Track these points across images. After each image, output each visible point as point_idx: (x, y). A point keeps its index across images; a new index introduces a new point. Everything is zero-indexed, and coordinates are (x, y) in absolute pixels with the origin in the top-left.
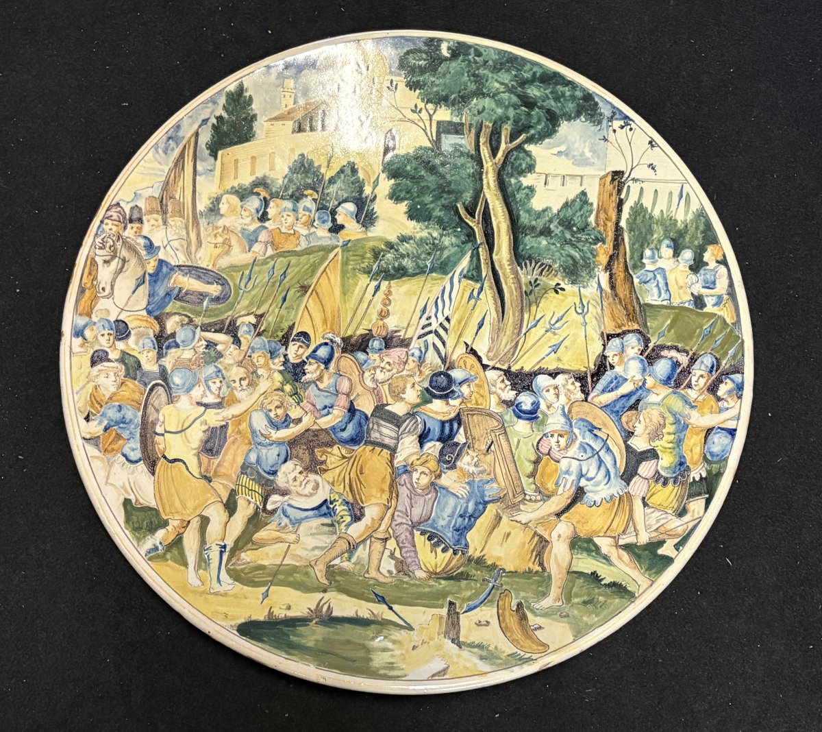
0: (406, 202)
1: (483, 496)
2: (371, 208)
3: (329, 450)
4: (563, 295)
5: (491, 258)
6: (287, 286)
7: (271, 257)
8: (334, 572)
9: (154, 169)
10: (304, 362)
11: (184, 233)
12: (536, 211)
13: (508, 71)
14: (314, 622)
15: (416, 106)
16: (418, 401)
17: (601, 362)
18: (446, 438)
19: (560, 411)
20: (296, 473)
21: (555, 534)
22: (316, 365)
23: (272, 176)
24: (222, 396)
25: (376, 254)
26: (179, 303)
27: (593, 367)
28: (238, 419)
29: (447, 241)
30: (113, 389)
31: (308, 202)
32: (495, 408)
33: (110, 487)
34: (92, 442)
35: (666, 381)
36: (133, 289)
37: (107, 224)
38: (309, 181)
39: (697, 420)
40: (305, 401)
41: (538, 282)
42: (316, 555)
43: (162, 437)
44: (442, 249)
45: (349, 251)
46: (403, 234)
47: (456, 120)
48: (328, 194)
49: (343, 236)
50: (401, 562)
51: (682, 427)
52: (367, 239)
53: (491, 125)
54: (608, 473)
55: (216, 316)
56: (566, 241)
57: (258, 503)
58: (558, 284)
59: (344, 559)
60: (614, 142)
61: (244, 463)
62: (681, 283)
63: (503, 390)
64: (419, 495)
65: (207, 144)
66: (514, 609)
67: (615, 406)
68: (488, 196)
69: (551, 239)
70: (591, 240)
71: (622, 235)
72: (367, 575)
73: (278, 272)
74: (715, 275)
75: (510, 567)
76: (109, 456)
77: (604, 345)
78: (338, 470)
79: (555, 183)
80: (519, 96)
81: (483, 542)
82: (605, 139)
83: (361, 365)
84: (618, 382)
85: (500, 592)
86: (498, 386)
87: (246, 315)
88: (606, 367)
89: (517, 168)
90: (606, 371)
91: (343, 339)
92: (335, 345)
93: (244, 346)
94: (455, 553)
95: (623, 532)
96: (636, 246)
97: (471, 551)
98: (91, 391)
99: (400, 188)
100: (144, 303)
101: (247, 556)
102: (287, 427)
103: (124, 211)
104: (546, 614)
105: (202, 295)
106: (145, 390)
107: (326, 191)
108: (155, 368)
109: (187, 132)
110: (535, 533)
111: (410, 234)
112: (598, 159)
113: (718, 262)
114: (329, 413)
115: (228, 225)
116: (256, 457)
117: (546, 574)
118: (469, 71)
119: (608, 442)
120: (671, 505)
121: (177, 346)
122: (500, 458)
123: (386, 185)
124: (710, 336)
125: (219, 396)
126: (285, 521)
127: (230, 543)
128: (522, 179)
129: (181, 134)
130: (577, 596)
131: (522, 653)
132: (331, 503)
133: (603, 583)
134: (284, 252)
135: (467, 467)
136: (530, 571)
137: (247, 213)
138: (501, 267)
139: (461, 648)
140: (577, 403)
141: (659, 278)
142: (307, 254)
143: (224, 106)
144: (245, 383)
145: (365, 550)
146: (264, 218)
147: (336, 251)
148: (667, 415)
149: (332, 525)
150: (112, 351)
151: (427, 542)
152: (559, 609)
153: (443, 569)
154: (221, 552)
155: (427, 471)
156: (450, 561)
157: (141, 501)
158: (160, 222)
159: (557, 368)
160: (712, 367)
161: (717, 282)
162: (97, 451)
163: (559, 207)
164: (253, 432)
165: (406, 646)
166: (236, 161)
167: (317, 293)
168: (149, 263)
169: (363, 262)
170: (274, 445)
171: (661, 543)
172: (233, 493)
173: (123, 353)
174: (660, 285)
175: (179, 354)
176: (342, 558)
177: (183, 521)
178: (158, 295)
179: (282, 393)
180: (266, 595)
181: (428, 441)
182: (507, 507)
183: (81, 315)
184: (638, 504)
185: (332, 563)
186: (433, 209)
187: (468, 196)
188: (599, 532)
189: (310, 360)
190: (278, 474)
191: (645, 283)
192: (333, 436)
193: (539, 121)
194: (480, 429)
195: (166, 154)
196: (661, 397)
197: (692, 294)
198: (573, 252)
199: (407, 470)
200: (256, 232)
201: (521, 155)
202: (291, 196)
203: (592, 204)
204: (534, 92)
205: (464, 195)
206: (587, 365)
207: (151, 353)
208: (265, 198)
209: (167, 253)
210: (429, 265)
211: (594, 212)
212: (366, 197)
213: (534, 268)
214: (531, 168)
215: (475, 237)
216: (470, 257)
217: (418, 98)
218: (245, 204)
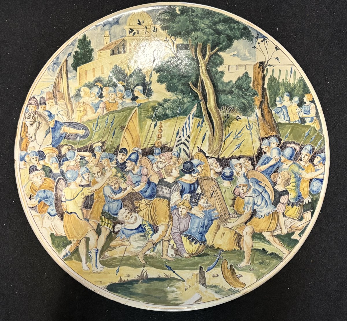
0: (165, 83)
1: (211, 217)
2: (150, 87)
3: (140, 201)
4: (240, 121)
5: (206, 106)
6: (115, 127)
7: (106, 114)
8: (147, 258)
9: (49, 79)
10: (125, 162)
11: (65, 107)
12: (225, 83)
13: (208, 18)
14: (140, 281)
15: (166, 39)
16: (179, 175)
17: (260, 151)
18: (192, 192)
19: (243, 175)
20: (126, 214)
21: (244, 232)
22: (131, 163)
23: (103, 77)
24: (90, 181)
25: (154, 109)
26: (66, 140)
27: (256, 154)
28: (98, 191)
29: (185, 100)
30: (40, 183)
31: (120, 87)
32: (213, 176)
33: (44, 229)
34: (34, 209)
35: (290, 158)
36: (45, 136)
37: (30, 107)
38: (120, 77)
39: (305, 175)
40: (127, 180)
41: (229, 116)
42: (139, 250)
43: (65, 203)
44: (184, 104)
45: (141, 108)
46: (165, 98)
47: (185, 43)
48: (129, 83)
49: (138, 102)
50: (177, 250)
51: (299, 179)
52: (149, 102)
53: (201, 44)
54: (266, 202)
55: (83, 144)
56: (240, 96)
57: (111, 229)
58: (238, 116)
59: (151, 251)
60: (259, 48)
61: (103, 211)
62: (294, 112)
63: (216, 167)
64: (183, 219)
65: (72, 64)
66: (229, 268)
67: (268, 171)
68: (203, 77)
69: (233, 95)
70: (251, 95)
71: (265, 91)
72: (162, 258)
73: (110, 121)
74: (309, 108)
75: (225, 249)
76: (42, 214)
77: (261, 143)
78: (145, 210)
79: (233, 69)
80: (213, 30)
81: (213, 238)
82: (255, 47)
83: (151, 161)
84: (268, 160)
85: (222, 261)
86: (214, 166)
87: (97, 143)
88: (262, 153)
89: (215, 63)
90: (262, 155)
91: (142, 150)
92: (139, 153)
93: (98, 157)
94: (200, 244)
95: (275, 229)
96: (272, 96)
97: (207, 243)
98: (30, 185)
99: (162, 77)
100: (50, 142)
101: (108, 254)
102: (120, 192)
103: (37, 100)
104: (243, 269)
105: (77, 135)
106: (55, 182)
107: (129, 81)
108: (58, 171)
109: (62, 60)
110: (236, 232)
111: (168, 98)
112: (252, 56)
113: (310, 102)
114: (139, 185)
115: (85, 101)
116: (108, 208)
117: (242, 251)
118: (190, 20)
119: (265, 188)
120: (296, 216)
121: (67, 160)
122: (217, 199)
123: (155, 76)
124: (309, 136)
125: (88, 181)
126: (124, 236)
127: (100, 248)
128: (218, 68)
129: (59, 61)
130: (257, 260)
131: (234, 289)
132: (143, 226)
133: (268, 253)
134: (112, 111)
135: (203, 204)
136: (235, 250)
137: (93, 95)
138: (211, 110)
139: (206, 288)
140: (250, 171)
141: (284, 110)
142: (122, 112)
143: (78, 46)
144: (99, 174)
145: (160, 246)
146: (101, 96)
147: (135, 109)
148: (292, 174)
149: (145, 236)
150: (38, 166)
151: (188, 240)
152: (249, 267)
153: (196, 252)
154: (96, 253)
155: (185, 207)
156: (198, 248)
157: (58, 233)
158: (54, 103)
159: (240, 155)
160: (311, 151)
161: (310, 111)
162: (36, 212)
163: (236, 80)
164: (106, 196)
165: (182, 289)
166: (86, 71)
167: (128, 130)
168: (51, 123)
169: (148, 113)
170: (115, 202)
171: (293, 233)
172: (99, 225)
173: (44, 166)
174: (285, 114)
175: (68, 164)
176: (150, 251)
177: (78, 240)
178: (56, 137)
179: (117, 177)
180: (118, 271)
181: (184, 194)
182: (222, 221)
183: (22, 150)
184: (281, 216)
185: (146, 254)
186: (178, 86)
187: (193, 78)
188: (265, 230)
189: (128, 161)
190: (118, 214)
191: (278, 113)
192: (142, 195)
193: (224, 41)
194: (208, 186)
195: (53, 71)
196: (288, 166)
197: (299, 117)
198: (243, 101)
199: (176, 208)
200: (98, 103)
201: (217, 57)
202: (113, 85)
203: (251, 78)
204: (220, 27)
205: (192, 78)
206: (253, 153)
207: (56, 164)
208: (101, 87)
209: (58, 117)
210: (178, 112)
211: (252, 82)
212: (147, 83)
213: (226, 110)
214: (221, 63)
215: (198, 97)
216: (197, 107)
217: (167, 34)
218: (92, 91)
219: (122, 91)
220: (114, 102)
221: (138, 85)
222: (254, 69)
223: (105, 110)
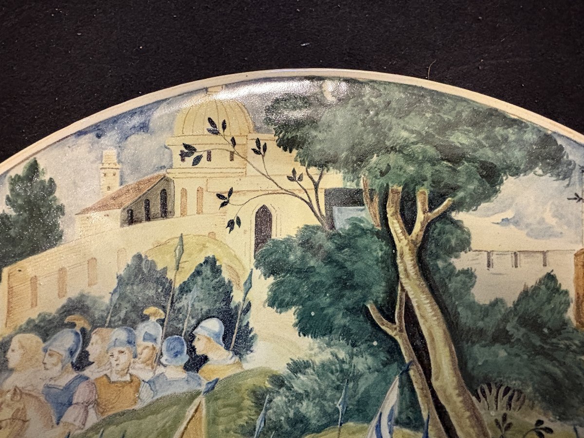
0: (293, 309)
2: (245, 323)
5: (430, 385)
12: (481, 306)
13: (420, 113)
15: (294, 172)
23: (93, 294)
25: (259, 400)
29: (360, 364)
31: (151, 327)
38: (151, 293)
41: (509, 421)
44: (356, 377)
45: (217, 399)
46: (295, 359)
47: (351, 185)
48: (179, 310)
49: (207, 373)
52: (243, 375)
53: (400, 189)
56: (535, 350)
58: (540, 422)
68: (408, 288)
69: (512, 347)
70: (574, 347)
79: (503, 264)
80: (437, 147)
82: (579, 200)
89: (444, 245)
99: (283, 288)
107: (177, 306)
111: (306, 359)
115: (20, 385)
118: (365, 118)
123: (263, 286)
128: (453, 260)
134: (115, 415)
137: (54, 359)
138: (447, 398)
142: (153, 413)
146: (82, 362)
147: (196, 401)
163: (515, 298)
166: (34, 279)
169: (240, 417)
186: (333, 315)
187: (379, 290)
193: (470, 179)
198: (550, 367)
200: (69, 389)
201: (448, 227)
202: (125, 321)
203: (567, 292)
204: (460, 139)
205: (373, 290)
208: (83, 330)
210: (340, 408)
211: (573, 306)
212: (236, 307)
213: (497, 397)
214: (464, 244)
215: (400, 353)
216: (399, 387)
217: (296, 160)
218: (50, 345)
219: (155, 340)
220: (128, 378)
221: (208, 316)
222: (576, 265)
223: (92, 412)
